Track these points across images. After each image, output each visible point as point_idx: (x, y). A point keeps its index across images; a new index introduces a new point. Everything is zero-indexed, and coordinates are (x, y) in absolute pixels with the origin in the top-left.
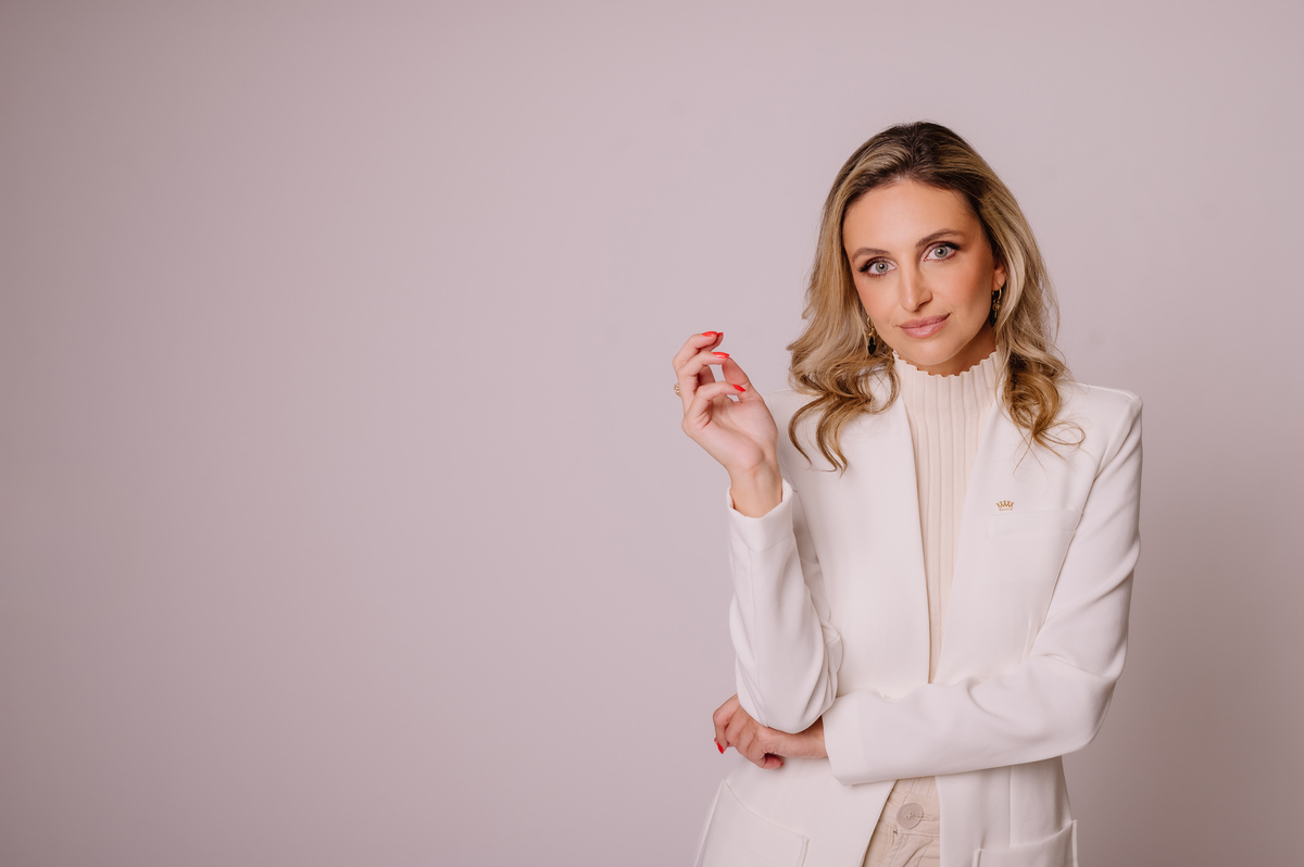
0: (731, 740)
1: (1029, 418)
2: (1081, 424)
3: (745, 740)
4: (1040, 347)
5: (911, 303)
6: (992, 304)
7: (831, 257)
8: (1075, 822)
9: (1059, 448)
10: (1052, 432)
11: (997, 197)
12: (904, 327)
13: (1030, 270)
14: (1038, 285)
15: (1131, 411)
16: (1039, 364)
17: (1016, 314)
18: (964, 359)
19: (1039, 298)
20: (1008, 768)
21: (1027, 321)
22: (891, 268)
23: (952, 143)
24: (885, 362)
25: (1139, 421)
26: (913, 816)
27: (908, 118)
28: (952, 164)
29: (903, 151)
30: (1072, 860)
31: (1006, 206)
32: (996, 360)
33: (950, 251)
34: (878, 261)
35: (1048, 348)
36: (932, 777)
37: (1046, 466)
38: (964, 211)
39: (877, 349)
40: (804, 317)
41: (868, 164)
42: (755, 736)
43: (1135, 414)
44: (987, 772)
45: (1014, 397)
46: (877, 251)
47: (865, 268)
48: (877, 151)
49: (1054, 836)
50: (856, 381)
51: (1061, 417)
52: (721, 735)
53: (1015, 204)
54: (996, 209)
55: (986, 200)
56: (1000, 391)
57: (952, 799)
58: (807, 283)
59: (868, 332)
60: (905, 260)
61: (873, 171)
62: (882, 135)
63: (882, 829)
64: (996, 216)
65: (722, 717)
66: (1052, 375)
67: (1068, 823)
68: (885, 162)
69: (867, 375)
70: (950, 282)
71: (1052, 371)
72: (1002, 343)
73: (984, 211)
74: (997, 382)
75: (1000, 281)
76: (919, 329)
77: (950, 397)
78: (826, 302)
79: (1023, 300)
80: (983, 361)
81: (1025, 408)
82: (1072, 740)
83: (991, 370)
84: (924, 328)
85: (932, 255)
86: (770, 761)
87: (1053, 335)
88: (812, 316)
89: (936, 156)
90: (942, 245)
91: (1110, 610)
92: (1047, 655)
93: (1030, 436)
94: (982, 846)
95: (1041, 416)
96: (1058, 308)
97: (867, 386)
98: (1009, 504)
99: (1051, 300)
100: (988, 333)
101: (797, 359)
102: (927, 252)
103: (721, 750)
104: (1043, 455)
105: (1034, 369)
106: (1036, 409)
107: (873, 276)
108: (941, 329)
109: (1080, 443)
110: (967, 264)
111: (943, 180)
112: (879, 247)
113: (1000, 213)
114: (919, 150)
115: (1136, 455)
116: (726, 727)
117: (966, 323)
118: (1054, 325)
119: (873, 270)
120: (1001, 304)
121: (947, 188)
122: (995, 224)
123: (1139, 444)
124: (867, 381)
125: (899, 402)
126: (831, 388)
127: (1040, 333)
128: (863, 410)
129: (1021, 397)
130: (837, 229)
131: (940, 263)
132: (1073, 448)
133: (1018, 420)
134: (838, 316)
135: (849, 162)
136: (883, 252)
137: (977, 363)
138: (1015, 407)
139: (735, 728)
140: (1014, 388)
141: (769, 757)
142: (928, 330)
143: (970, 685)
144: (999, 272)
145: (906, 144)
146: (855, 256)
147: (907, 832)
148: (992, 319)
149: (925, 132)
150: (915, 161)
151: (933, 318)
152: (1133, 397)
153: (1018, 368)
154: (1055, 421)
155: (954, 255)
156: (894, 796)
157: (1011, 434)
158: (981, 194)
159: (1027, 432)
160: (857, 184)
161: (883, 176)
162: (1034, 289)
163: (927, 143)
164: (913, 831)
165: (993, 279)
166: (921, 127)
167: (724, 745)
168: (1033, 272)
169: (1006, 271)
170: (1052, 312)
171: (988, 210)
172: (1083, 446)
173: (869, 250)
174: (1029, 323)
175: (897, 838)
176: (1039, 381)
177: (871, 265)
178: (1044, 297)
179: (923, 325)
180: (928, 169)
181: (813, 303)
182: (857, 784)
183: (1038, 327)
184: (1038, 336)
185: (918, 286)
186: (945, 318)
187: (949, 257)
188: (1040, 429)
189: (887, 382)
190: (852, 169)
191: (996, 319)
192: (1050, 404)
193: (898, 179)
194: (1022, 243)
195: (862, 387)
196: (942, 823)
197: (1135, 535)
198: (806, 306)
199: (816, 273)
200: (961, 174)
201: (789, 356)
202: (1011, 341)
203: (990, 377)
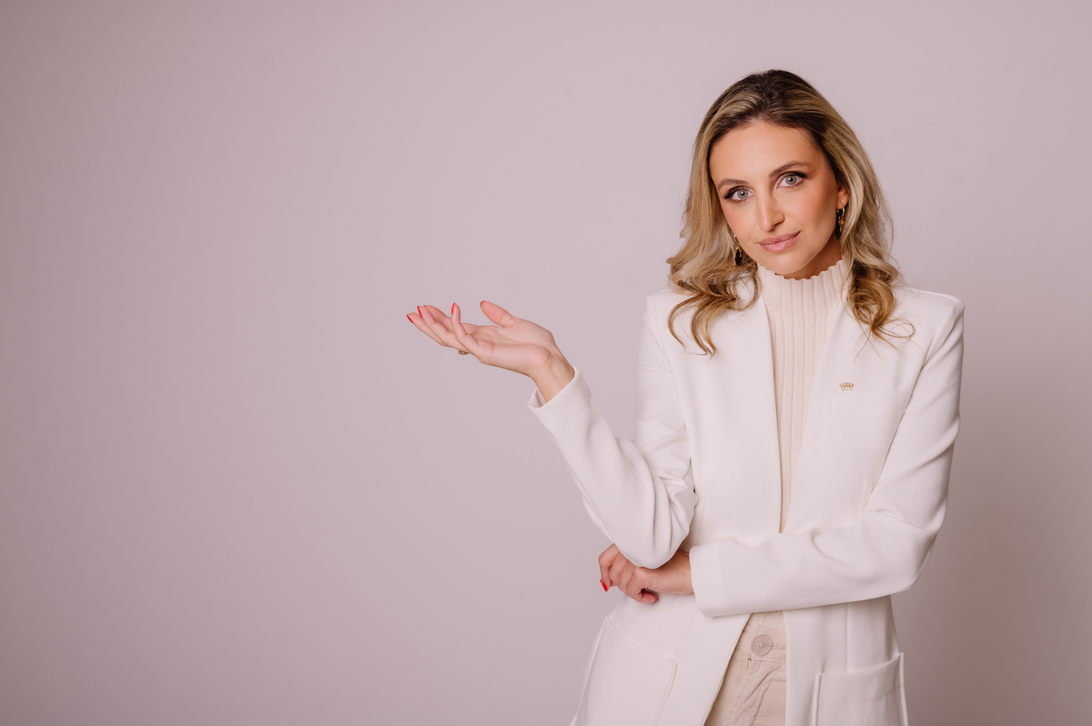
0: (613, 579)
1: (868, 316)
2: (911, 321)
3: (625, 579)
4: (878, 255)
5: (767, 224)
6: (837, 220)
7: (700, 188)
8: (902, 654)
9: (895, 341)
10: (887, 327)
11: (837, 131)
12: (762, 244)
13: (868, 190)
14: (875, 204)
15: (954, 311)
16: (877, 270)
17: (858, 228)
18: (814, 266)
19: (876, 214)
20: (846, 605)
21: (866, 234)
22: (750, 194)
23: (799, 88)
24: (749, 269)
25: (960, 321)
26: (764, 646)
27: (761, 68)
28: (800, 105)
29: (757, 97)
30: (899, 686)
31: (845, 137)
32: (842, 267)
33: (799, 179)
34: (739, 189)
35: (885, 256)
36: (780, 612)
37: (882, 355)
38: (808, 145)
39: (742, 259)
40: (682, 235)
41: (728, 108)
42: (633, 574)
43: (958, 314)
44: (827, 608)
45: (856, 298)
46: (737, 182)
47: (729, 196)
48: (735, 98)
49: (885, 665)
50: (725, 285)
51: (896, 314)
52: (605, 574)
53: (854, 137)
54: (838, 141)
55: (829, 135)
56: (846, 293)
57: (796, 630)
58: (683, 208)
59: (734, 246)
60: (761, 188)
61: (732, 115)
62: (740, 83)
63: (739, 656)
64: (837, 147)
65: (606, 560)
66: (888, 279)
67: (896, 654)
68: (741, 107)
69: (735, 280)
70: (799, 204)
71: (887, 276)
72: (847, 253)
73: (827, 144)
74: (843, 286)
75: (843, 201)
76: (774, 245)
77: (802, 297)
78: (698, 224)
79: (862, 216)
80: (831, 268)
81: (865, 307)
82: (899, 582)
83: (838, 275)
84: (778, 244)
85: (784, 183)
86: (645, 596)
87: (889, 246)
88: (688, 235)
89: (785, 100)
90: (793, 175)
91: (934, 475)
92: (879, 511)
93: (869, 330)
94: (823, 671)
95: (878, 313)
96: (892, 222)
97: (735, 289)
98: (850, 386)
99: (887, 216)
100: (834, 244)
101: (675, 269)
102: (779, 180)
103: (606, 588)
104: (880, 346)
105: (873, 274)
106: (875, 309)
107: (736, 202)
108: (793, 244)
109: (911, 336)
110: (813, 189)
111: (791, 120)
112: (739, 178)
113: (841, 144)
114: (770, 96)
115: (958, 348)
116: (610, 568)
117: (815, 238)
118: (890, 236)
119: (736, 196)
120: (844, 220)
121: (794, 127)
122: (837, 154)
123: (961, 339)
124: (734, 285)
125: (761, 301)
126: (704, 290)
127: (878, 243)
128: (730, 308)
129: (862, 298)
130: (704, 164)
131: (790, 189)
132: (904, 340)
133: (859, 317)
134: (709, 235)
135: (712, 108)
136: (743, 182)
137: (826, 269)
138: (857, 307)
139: (617, 568)
140: (856, 291)
141: (644, 592)
142: (782, 245)
143: (813, 535)
144: (842, 193)
145: (759, 91)
146: (720, 186)
147: (760, 659)
148: (837, 233)
149: (777, 78)
150: (767, 104)
151: (786, 236)
152: (956, 300)
153: (860, 273)
154: (890, 318)
155: (801, 182)
156: (749, 629)
157: (853, 329)
158: (824, 130)
159: (867, 327)
160: (719, 126)
161: (741, 119)
162: (871, 207)
163: (777, 89)
164: (765, 658)
165: (837, 199)
166: (773, 74)
167: (608, 584)
168: (871, 192)
169: (848, 193)
170: (887, 226)
171: (831, 143)
172: (913, 338)
173: (731, 181)
174: (868, 235)
175: (751, 663)
176: (877, 285)
177: (733, 193)
178: (881, 213)
179: (778, 241)
180: (779, 111)
181: (688, 224)
182: (716, 615)
183: (876, 238)
184: (875, 246)
185: (773, 209)
186: (796, 235)
187: (799, 184)
188: (877, 325)
189: (751, 285)
190: (715, 113)
191: (841, 233)
192: (886, 304)
193: (753, 120)
194: (861, 168)
195: (731, 290)
196: (788, 652)
197: (956, 414)
198: (683, 226)
199: (690, 199)
200: (805, 114)
201: (668, 267)
202: (854, 251)
203: (837, 281)
